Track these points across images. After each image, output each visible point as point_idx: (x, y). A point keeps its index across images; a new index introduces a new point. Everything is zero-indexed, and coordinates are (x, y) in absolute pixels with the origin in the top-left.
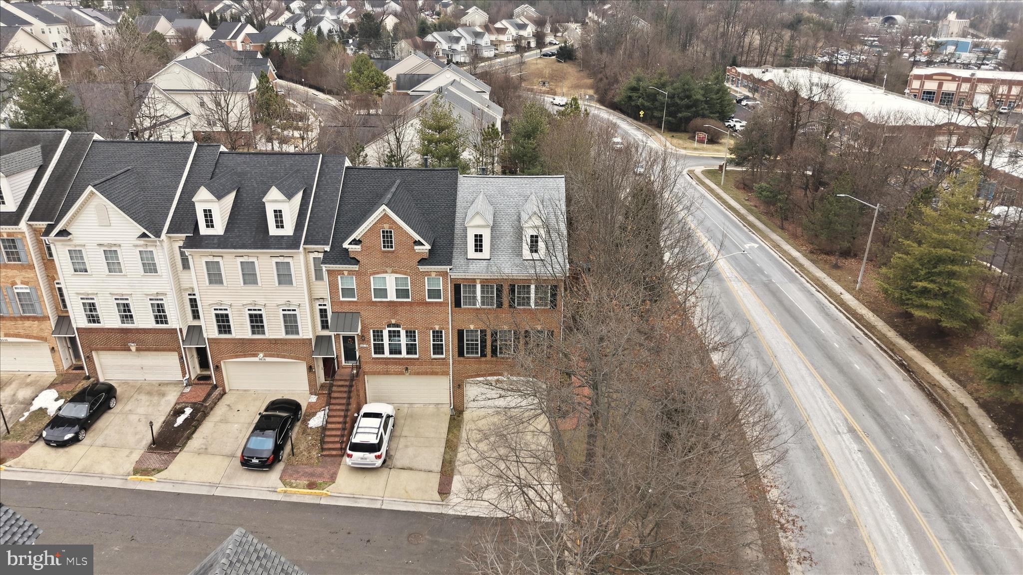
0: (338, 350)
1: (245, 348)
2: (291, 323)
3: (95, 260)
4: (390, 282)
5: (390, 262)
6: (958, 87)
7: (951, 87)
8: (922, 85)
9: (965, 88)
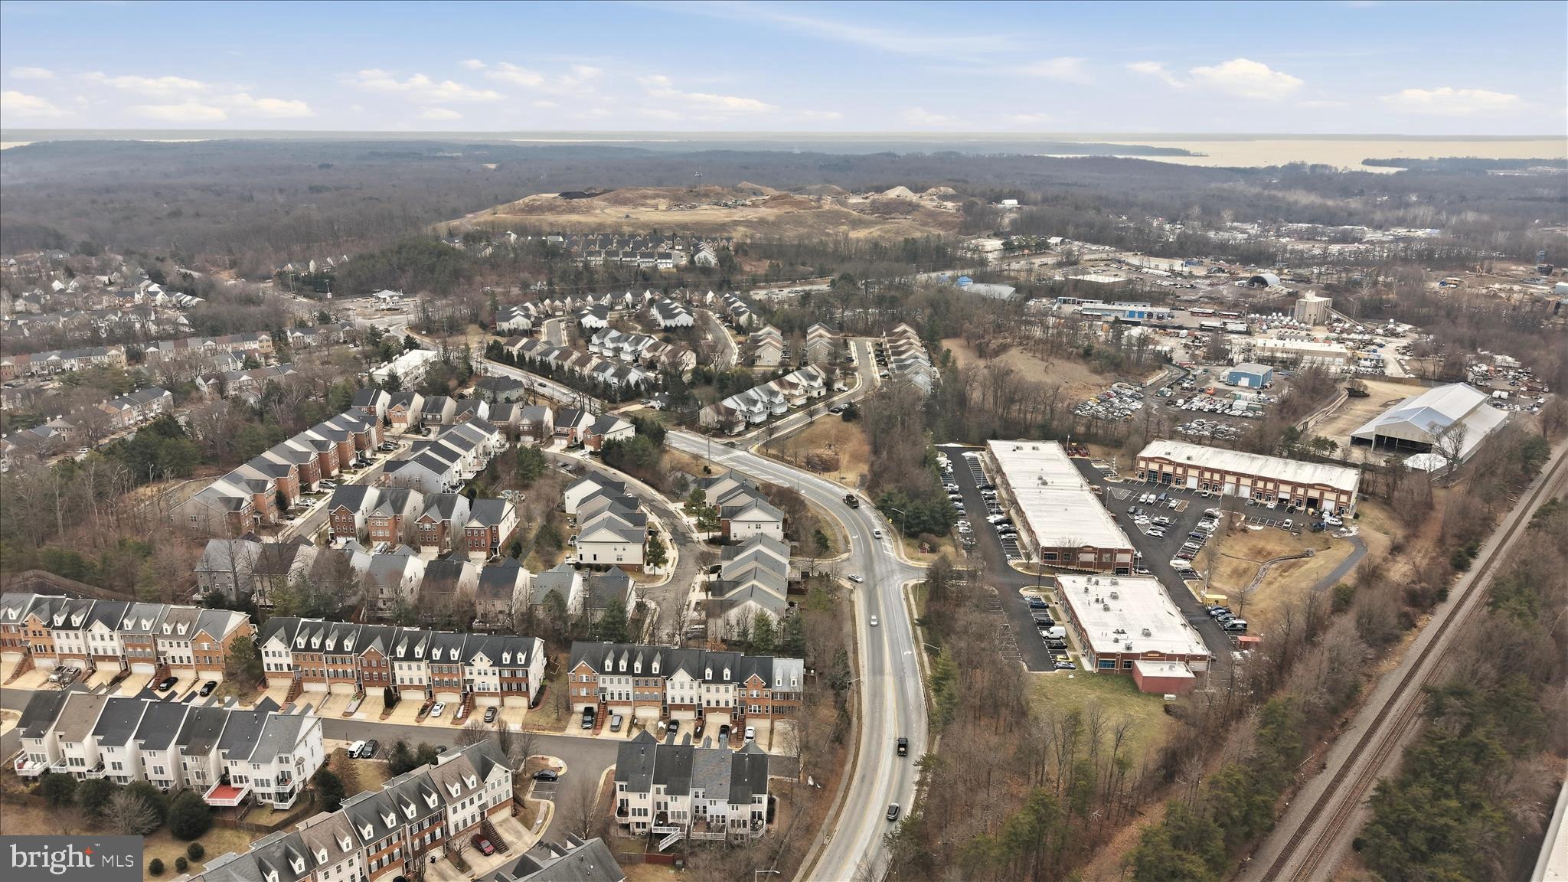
0: (739, 711)
1: (714, 710)
2: (727, 703)
3: (677, 686)
4: (755, 693)
5: (755, 687)
6: (1175, 470)
7: (1168, 469)
8: (1147, 465)
9: (1180, 471)
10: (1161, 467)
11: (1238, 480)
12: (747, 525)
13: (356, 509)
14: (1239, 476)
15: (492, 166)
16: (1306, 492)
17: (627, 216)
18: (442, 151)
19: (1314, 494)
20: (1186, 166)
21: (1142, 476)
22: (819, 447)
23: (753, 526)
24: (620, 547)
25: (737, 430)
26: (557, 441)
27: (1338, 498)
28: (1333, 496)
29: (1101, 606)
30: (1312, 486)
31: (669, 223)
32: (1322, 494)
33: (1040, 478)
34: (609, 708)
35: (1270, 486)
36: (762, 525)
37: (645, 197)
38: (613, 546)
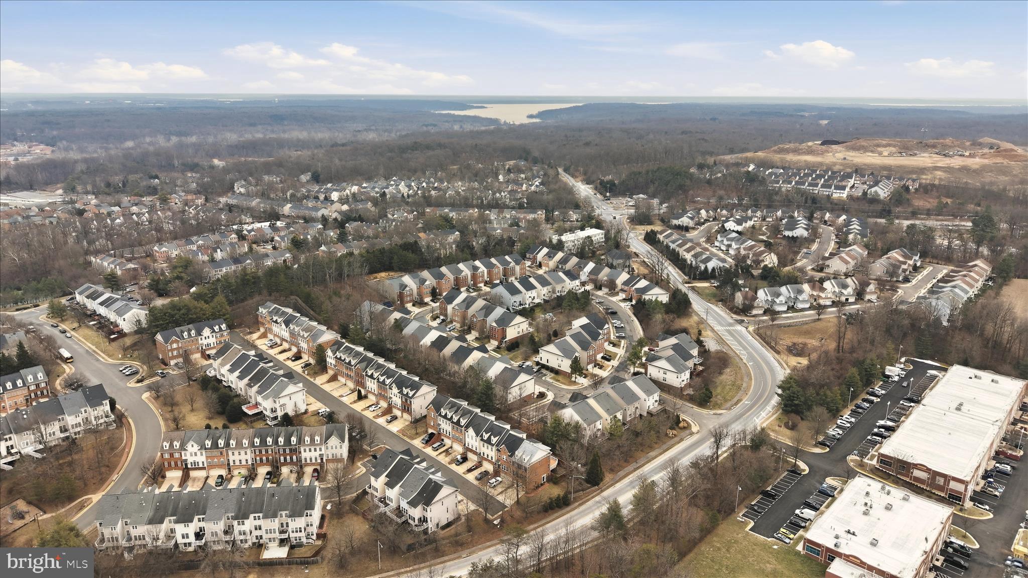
0: (497, 465)
1: (486, 459)
2: (492, 458)
3: (470, 437)
4: (505, 457)
5: (505, 454)
12: (657, 370)
13: (451, 303)
15: (826, 122)
17: (845, 159)
18: (804, 111)
22: (813, 338)
23: (662, 371)
24: (560, 359)
25: (755, 312)
26: (620, 294)
29: (864, 508)
31: (875, 165)
33: (961, 405)
34: (443, 437)
36: (668, 373)
37: (878, 146)
38: (556, 357)
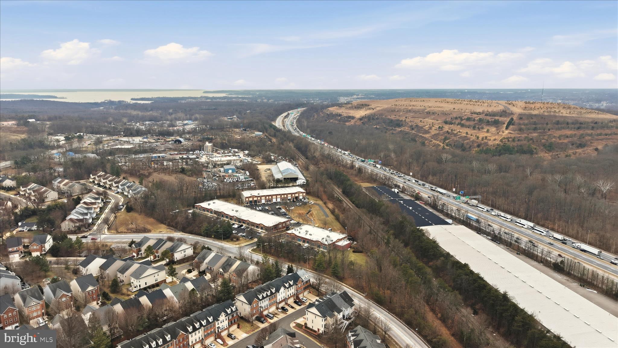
5: (300, 283)
6: (257, 198)
7: (256, 199)
8: (249, 199)
9: (259, 198)
10: (253, 199)
11: (276, 197)
12: (180, 252)
14: (276, 195)
16: (295, 195)
19: (297, 195)
20: (62, 102)
21: (247, 204)
22: (128, 225)
24: (156, 275)
27: (303, 194)
28: (301, 194)
30: (296, 193)
32: (299, 195)
33: (233, 210)
35: (285, 196)
38: (153, 276)
